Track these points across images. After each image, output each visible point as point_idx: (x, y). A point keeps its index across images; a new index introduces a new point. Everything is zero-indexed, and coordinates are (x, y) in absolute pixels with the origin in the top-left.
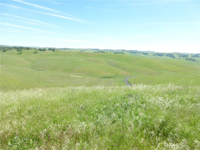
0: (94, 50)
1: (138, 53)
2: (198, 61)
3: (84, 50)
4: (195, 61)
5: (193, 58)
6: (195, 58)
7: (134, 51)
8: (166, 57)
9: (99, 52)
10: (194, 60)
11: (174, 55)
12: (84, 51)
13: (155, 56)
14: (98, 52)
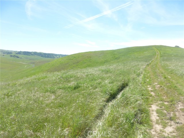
2: (21, 58)
4: (19, 57)
5: (16, 55)
6: (19, 55)
10: (18, 57)
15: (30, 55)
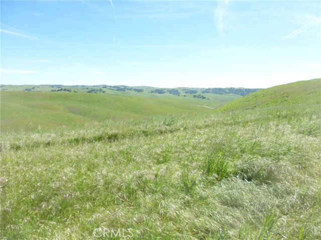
0: (53, 86)
1: (128, 89)
2: (208, 99)
3: (33, 88)
4: (205, 98)
5: (202, 94)
6: (206, 94)
7: (122, 87)
8: (168, 94)
9: (61, 90)
10: (203, 98)
11: (179, 91)
12: (33, 90)
13: (152, 94)
14: (59, 90)
15: (223, 94)
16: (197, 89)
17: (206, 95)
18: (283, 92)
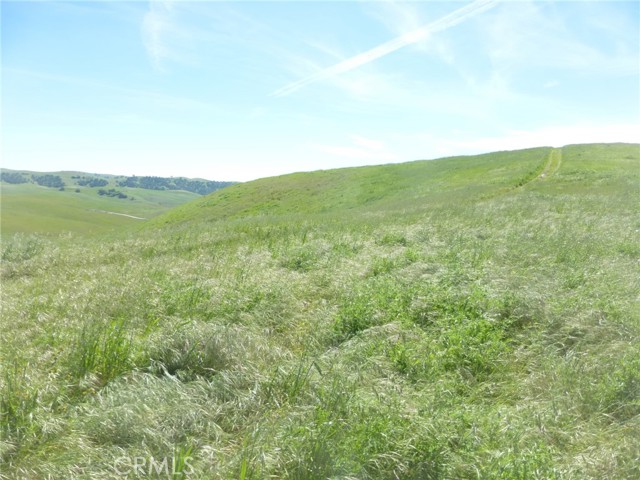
2: (133, 199)
4: (125, 197)
5: (118, 189)
8: (36, 185)
10: (122, 196)
11: (64, 180)
15: (163, 189)
16: (108, 177)
17: (128, 191)
18: (271, 191)
